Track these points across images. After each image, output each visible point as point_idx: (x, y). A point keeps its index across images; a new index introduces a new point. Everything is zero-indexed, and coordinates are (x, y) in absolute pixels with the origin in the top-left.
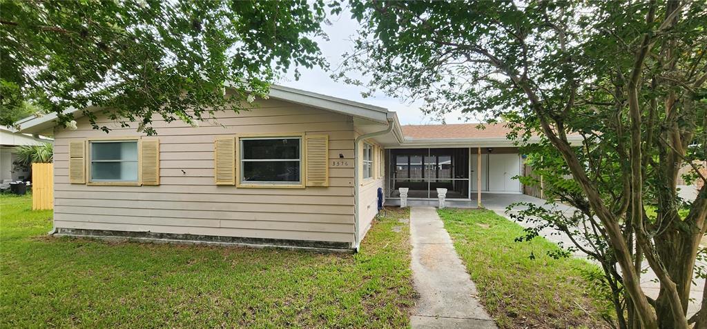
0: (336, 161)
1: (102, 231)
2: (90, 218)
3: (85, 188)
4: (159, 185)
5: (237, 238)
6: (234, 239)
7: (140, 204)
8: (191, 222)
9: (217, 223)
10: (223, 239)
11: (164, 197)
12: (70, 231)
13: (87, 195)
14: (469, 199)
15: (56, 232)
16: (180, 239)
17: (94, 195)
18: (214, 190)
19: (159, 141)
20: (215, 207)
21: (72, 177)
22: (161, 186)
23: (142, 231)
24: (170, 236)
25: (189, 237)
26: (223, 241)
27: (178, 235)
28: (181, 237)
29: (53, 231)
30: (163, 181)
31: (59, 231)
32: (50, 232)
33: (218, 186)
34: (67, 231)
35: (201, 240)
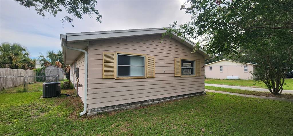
0: (202, 68)
1: (122, 105)
2: (116, 98)
3: (114, 81)
4: (154, 77)
5: (180, 95)
6: (179, 96)
7: (145, 87)
10: (175, 97)
11: (156, 83)
12: (99, 109)
13: (115, 85)
16: (161, 100)
17: (119, 85)
18: (173, 78)
19: (155, 58)
21: (105, 75)
23: (147, 99)
24: (157, 100)
25: (164, 99)
26: (176, 98)
27: (160, 98)
28: (161, 99)
30: (156, 76)
31: (90, 111)
32: (82, 114)
33: (175, 77)
34: (96, 110)
35: (168, 99)
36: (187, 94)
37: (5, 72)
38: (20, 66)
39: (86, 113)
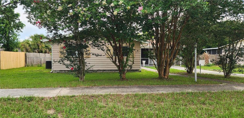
0: (136, 52)
4: (90, 57)
6: (111, 70)
9: (107, 67)
10: (108, 70)
14: (149, 65)
18: (106, 58)
20: (106, 63)
31: (54, 71)
32: (51, 72)
34: (57, 71)
35: (102, 71)
37: (33, 55)
38: (44, 51)
39: (52, 72)
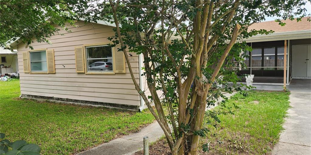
0: (129, 58)
1: (37, 96)
3: (29, 75)
4: (55, 73)
5: (88, 101)
6: (86, 102)
8: (69, 93)
9: (79, 94)
10: (82, 101)
11: (58, 79)
15: (22, 96)
17: (33, 78)
19: (54, 50)
20: (77, 84)
21: (25, 70)
22: (56, 74)
23: (50, 96)
24: (61, 99)
26: (82, 103)
28: (65, 100)
29: (21, 96)
30: (57, 71)
33: (78, 73)
35: (73, 102)
36: (100, 102)
